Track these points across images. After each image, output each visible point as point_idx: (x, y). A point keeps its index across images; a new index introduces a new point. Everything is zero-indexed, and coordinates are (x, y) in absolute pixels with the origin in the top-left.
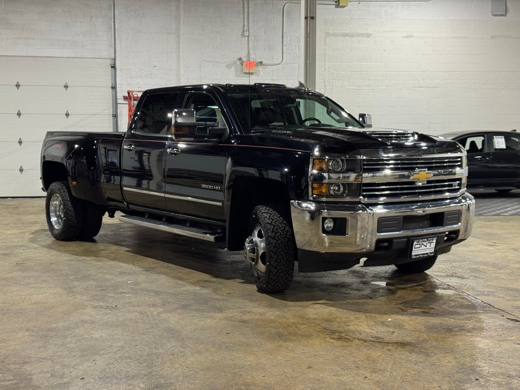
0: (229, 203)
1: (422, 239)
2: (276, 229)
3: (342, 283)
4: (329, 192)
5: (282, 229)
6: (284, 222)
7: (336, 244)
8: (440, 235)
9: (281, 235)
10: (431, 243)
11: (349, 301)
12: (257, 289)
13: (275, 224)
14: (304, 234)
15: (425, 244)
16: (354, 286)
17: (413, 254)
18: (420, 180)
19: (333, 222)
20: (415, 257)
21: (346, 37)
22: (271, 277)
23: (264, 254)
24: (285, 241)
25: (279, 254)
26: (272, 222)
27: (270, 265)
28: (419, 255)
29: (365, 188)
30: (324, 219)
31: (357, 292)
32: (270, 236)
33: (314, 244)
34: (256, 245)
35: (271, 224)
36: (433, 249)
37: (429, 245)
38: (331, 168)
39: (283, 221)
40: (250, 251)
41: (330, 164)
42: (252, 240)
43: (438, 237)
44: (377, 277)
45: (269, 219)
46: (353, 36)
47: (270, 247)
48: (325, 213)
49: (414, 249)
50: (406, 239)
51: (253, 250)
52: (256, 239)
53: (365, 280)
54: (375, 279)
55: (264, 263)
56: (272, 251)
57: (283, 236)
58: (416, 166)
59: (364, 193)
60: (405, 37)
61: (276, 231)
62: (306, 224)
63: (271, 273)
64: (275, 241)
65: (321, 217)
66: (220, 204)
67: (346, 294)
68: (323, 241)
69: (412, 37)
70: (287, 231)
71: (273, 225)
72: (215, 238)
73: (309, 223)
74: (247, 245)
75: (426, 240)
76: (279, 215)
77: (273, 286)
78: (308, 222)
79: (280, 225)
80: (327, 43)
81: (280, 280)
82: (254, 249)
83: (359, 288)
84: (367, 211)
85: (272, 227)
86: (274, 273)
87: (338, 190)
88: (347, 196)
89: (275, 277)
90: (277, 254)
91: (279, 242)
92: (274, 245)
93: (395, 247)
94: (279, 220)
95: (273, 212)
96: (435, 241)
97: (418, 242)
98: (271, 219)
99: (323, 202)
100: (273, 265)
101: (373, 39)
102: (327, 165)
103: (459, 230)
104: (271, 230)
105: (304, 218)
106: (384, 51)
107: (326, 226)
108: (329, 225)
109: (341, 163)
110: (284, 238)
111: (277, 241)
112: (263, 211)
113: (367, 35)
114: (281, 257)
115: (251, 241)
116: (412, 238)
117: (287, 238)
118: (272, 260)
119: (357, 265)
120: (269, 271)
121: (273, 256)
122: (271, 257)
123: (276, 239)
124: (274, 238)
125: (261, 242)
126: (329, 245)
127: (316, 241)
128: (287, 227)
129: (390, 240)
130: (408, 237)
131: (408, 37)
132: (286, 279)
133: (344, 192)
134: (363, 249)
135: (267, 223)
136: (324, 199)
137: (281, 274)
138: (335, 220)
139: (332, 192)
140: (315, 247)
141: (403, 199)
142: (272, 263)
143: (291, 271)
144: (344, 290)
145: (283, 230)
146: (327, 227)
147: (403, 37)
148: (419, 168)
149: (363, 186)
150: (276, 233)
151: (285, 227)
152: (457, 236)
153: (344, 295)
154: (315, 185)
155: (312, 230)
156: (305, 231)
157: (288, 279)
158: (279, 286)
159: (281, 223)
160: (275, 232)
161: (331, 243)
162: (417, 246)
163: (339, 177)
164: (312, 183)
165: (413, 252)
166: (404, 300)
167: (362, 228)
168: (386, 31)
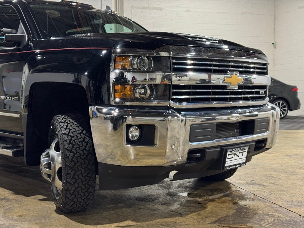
0: (26, 114)
1: (235, 148)
2: (74, 141)
3: (149, 196)
4: (134, 96)
5: (80, 140)
6: (84, 132)
7: (142, 156)
8: (251, 144)
9: (79, 147)
10: (243, 152)
11: (158, 220)
12: (56, 208)
13: (72, 135)
14: (107, 146)
15: (237, 153)
16: (161, 200)
17: (226, 165)
18: (232, 84)
19: (138, 130)
20: (228, 168)
21: (146, 10)
22: (68, 196)
23: (60, 169)
24: (84, 154)
25: (77, 169)
26: (69, 132)
27: (67, 182)
28: (231, 166)
29: (175, 91)
30: (129, 127)
31: (165, 207)
32: (66, 149)
33: (118, 156)
34: (53, 159)
35: (67, 135)
36: (245, 159)
37: (241, 154)
38: (135, 67)
39: (82, 131)
40: (46, 166)
41: (135, 62)
42: (48, 153)
43: (250, 146)
44: (182, 188)
45: (66, 129)
46: (151, 9)
47: (66, 162)
48: (130, 120)
49: (227, 160)
50: (219, 149)
51: (49, 166)
52: (52, 152)
53: (172, 191)
54: (182, 189)
55: (61, 179)
56: (68, 166)
57: (82, 148)
58: (227, 69)
59: (175, 97)
60: (186, 11)
61: (74, 143)
62: (108, 135)
63: (68, 192)
64: (72, 155)
65: (125, 124)
66: (18, 116)
67: (154, 210)
68: (127, 153)
69: (190, 11)
70: (87, 143)
71: (70, 136)
72: (13, 153)
73: (112, 134)
74: (42, 159)
75: (238, 149)
76: (78, 125)
77: (71, 206)
78: (110, 133)
79: (78, 135)
80: (133, 13)
81: (79, 199)
82: (50, 163)
83: (166, 202)
84: (178, 117)
85: (70, 138)
86: (72, 192)
87: (145, 93)
88: (154, 99)
89: (73, 196)
90: (75, 170)
91: (78, 155)
92: (70, 158)
93: (208, 158)
94: (78, 130)
95: (72, 121)
96: (246, 150)
97: (231, 152)
98: (68, 129)
99: (127, 107)
100: (69, 183)
101: (164, 11)
102: (132, 64)
103: (266, 138)
104: (68, 141)
105: (106, 129)
106: (172, 20)
107: (130, 135)
108: (135, 133)
109: (147, 61)
110: (83, 150)
111: (75, 154)
112: (60, 121)
113: (160, 9)
114: (79, 172)
115: (48, 155)
116: (225, 148)
117: (86, 150)
118: (68, 176)
119: (166, 179)
120: (65, 189)
121: (69, 172)
122: (67, 174)
123: (73, 152)
124: (71, 151)
125: (58, 155)
126: (134, 157)
127: (119, 153)
128: (86, 137)
129: (202, 151)
130: (221, 147)
131: (187, 11)
132: (86, 198)
133: (151, 96)
134: (174, 161)
135: (64, 134)
136: (128, 104)
137: (80, 192)
138: (141, 127)
139: (137, 96)
140: (118, 160)
141: (215, 104)
142: (69, 180)
143: (91, 188)
144: (151, 205)
145: (81, 142)
146: (133, 136)
147: (184, 11)
148: (231, 71)
149: (173, 89)
150: (74, 145)
151: (84, 138)
152: (265, 146)
153: (152, 212)
154: (118, 87)
155: (114, 140)
156: (108, 142)
157: (88, 197)
158: (78, 205)
159: (80, 134)
160: (72, 144)
161: (137, 155)
162: (230, 156)
163: (145, 79)
164: (114, 85)
165: (226, 162)
166: (218, 217)
167: (172, 137)
168: (173, 7)
